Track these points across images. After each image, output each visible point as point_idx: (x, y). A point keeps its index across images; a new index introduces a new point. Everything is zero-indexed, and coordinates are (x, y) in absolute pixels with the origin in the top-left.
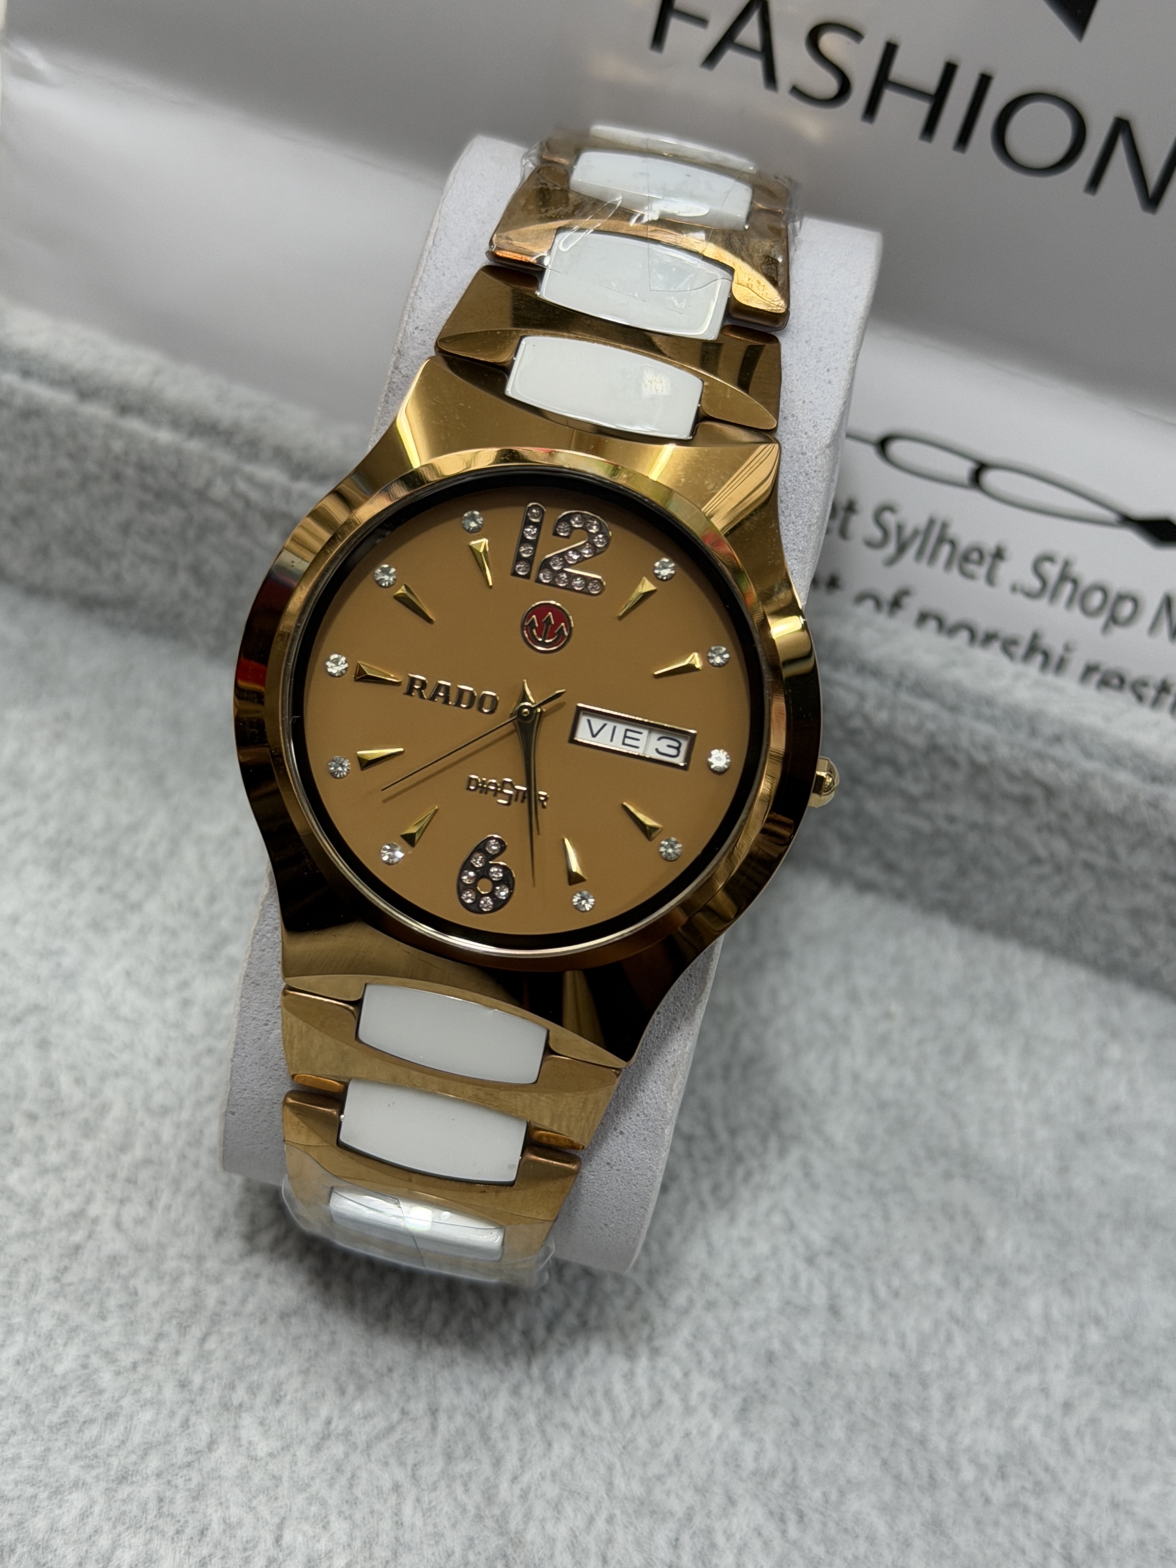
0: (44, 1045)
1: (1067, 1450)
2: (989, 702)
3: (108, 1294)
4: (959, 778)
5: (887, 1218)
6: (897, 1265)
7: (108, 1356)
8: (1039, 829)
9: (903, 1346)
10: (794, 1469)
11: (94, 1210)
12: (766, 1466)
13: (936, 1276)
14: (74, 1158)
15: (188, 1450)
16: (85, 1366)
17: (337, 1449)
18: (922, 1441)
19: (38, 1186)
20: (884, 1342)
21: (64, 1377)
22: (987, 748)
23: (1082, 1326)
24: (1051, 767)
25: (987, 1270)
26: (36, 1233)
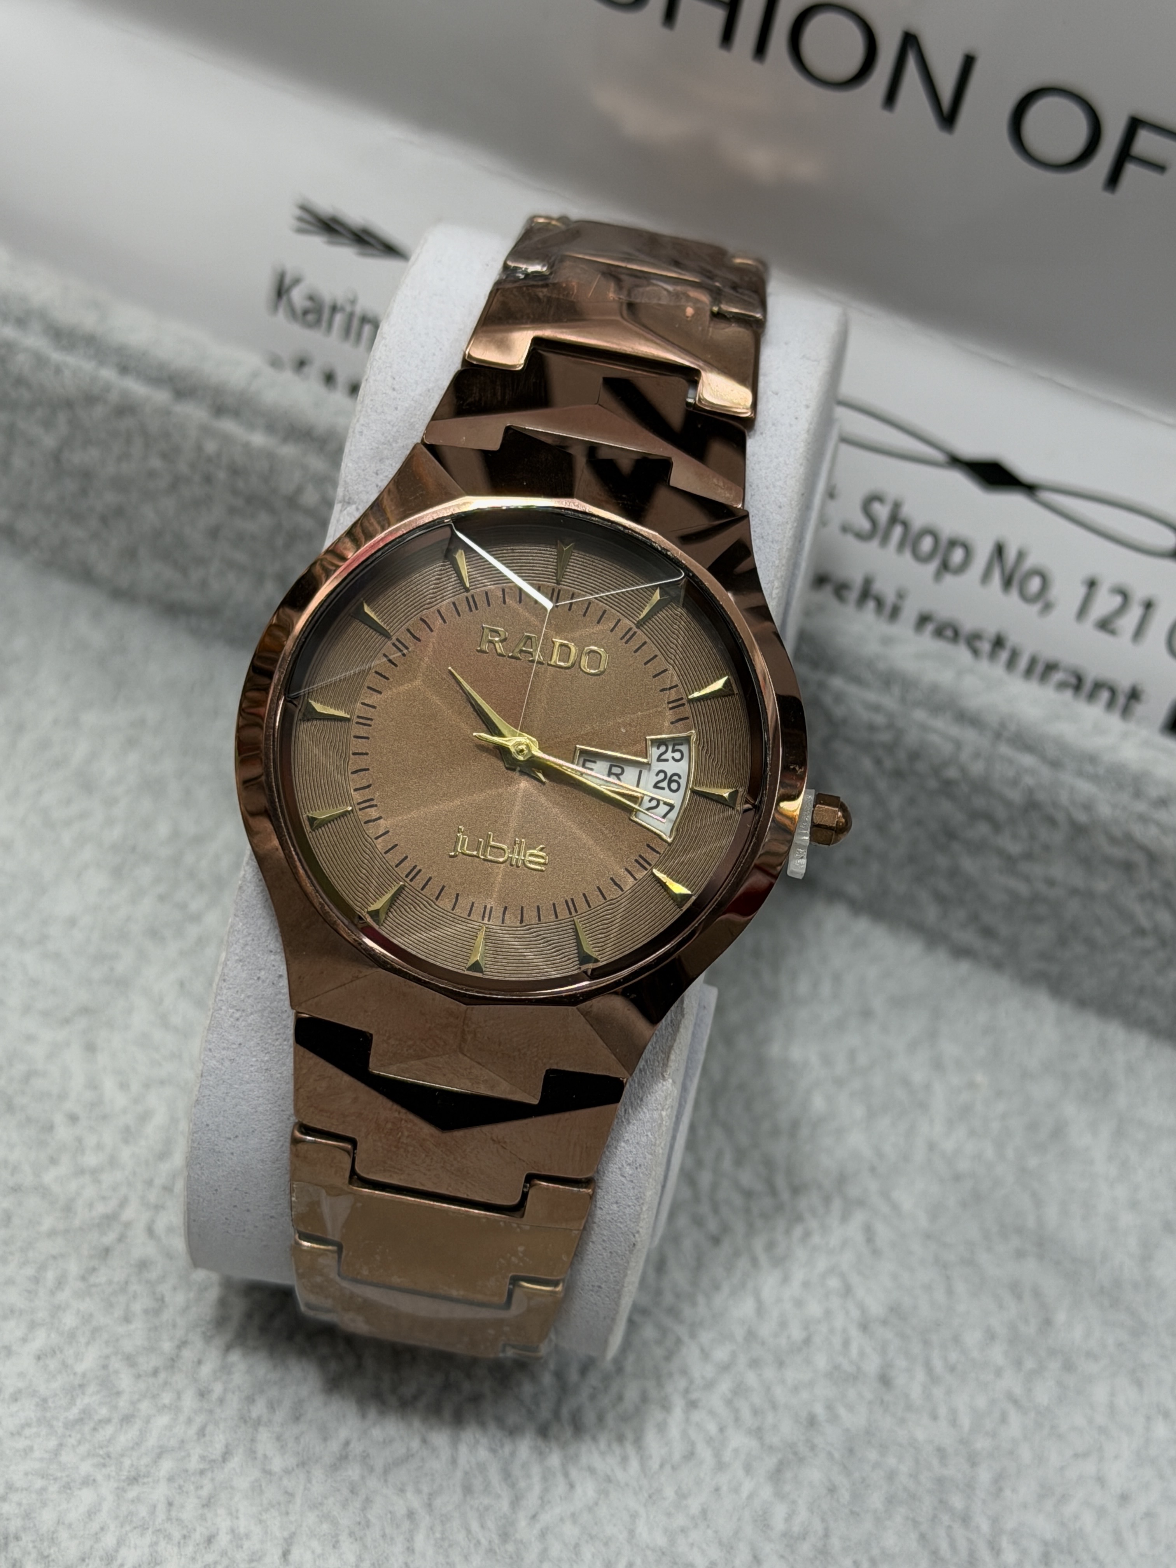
0: (90, 1048)
1: (1119, 1542)
2: (1093, 759)
3: (135, 1296)
4: (1058, 838)
5: (950, 1292)
6: (956, 1339)
7: (130, 1360)
8: (1143, 898)
9: (954, 1422)
10: (827, 1535)
11: (128, 1214)
12: (796, 1529)
13: (997, 1354)
14: (113, 1162)
15: (203, 1458)
16: (105, 1367)
17: (353, 1472)
18: (966, 1519)
19: (73, 1186)
20: (934, 1417)
21: (84, 1375)
22: (1088, 807)
23: (1148, 1418)
24: (1153, 831)
25: (1052, 1352)
26: (67, 1231)
